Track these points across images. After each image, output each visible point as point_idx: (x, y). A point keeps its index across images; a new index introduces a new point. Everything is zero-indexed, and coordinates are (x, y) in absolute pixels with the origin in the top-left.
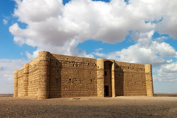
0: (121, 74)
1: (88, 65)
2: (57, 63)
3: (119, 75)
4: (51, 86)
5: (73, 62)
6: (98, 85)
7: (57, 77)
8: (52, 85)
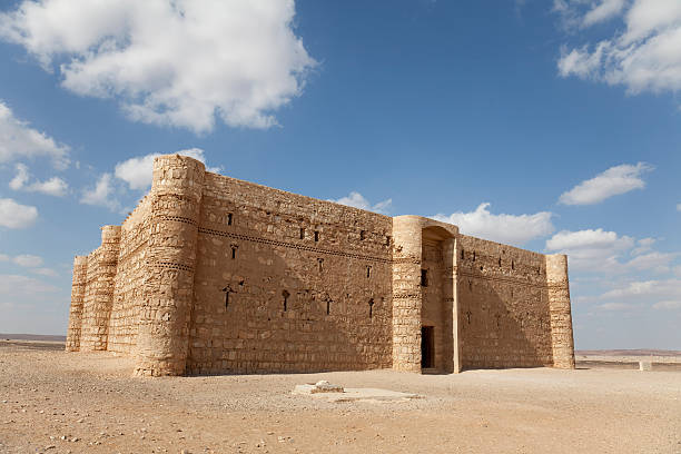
0: (476, 282)
1: (358, 236)
2: (230, 215)
3: (471, 288)
4: (199, 319)
5: (302, 220)
6: (395, 321)
7: (227, 276)
8: (203, 312)
